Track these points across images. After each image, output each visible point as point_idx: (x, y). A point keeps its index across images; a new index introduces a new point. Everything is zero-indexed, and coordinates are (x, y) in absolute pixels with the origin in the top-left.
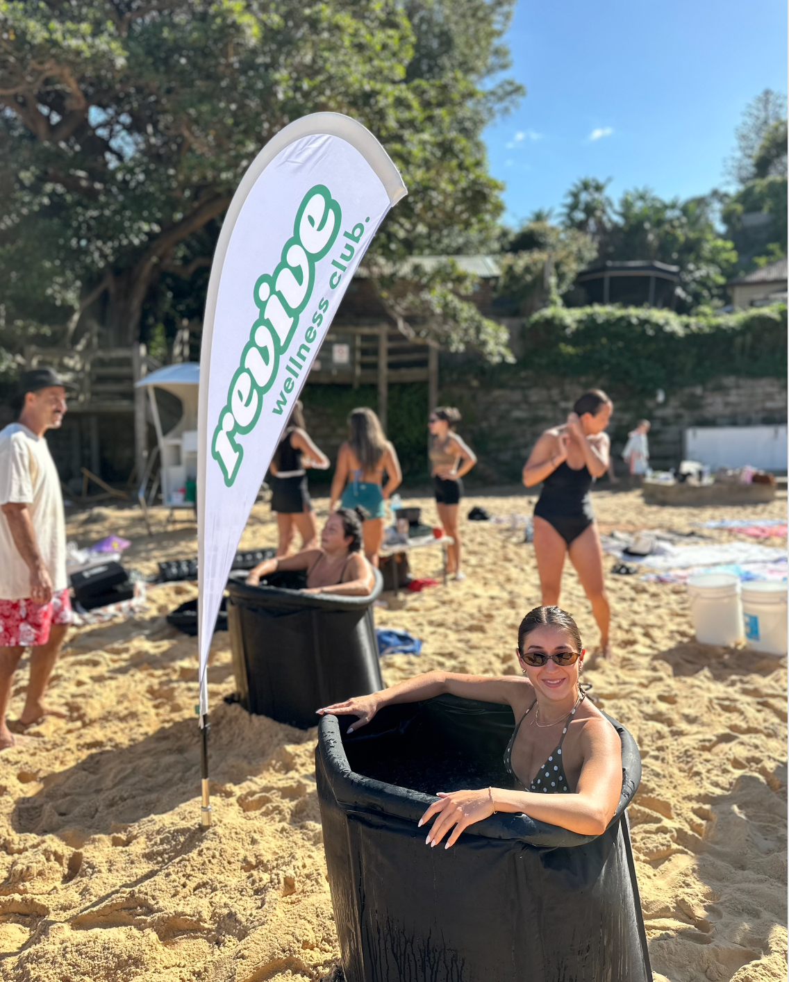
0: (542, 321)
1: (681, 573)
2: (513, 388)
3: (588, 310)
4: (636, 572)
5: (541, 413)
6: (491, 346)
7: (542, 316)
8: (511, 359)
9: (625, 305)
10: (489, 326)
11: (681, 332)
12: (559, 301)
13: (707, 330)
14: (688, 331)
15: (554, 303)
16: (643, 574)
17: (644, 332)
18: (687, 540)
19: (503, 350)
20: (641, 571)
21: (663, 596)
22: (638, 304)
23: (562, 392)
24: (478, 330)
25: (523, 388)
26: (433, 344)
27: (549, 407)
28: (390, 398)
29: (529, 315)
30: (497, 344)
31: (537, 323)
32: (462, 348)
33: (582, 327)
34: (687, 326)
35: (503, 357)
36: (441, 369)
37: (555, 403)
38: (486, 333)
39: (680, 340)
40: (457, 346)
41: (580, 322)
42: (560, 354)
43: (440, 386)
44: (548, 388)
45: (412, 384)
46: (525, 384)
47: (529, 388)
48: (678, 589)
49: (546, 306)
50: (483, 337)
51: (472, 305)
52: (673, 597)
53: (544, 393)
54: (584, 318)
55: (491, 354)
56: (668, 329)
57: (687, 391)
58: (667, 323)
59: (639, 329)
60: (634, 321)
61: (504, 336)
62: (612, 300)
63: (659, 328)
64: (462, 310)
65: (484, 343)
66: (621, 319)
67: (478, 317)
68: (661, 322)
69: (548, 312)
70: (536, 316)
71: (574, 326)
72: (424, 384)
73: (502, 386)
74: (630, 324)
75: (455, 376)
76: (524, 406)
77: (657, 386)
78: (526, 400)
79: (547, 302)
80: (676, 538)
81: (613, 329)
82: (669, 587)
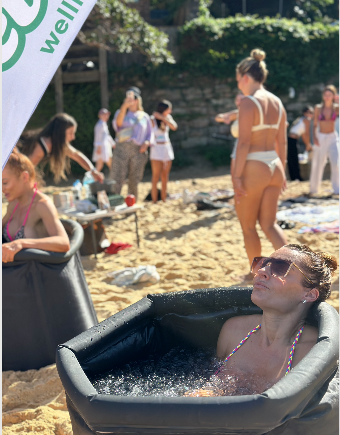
0: (194, 28)
1: (329, 225)
2: (173, 88)
3: (231, 20)
4: (293, 227)
5: (197, 109)
6: (154, 49)
7: (194, 24)
8: (171, 60)
9: (262, 16)
10: (151, 31)
11: (307, 38)
12: (208, 13)
13: (327, 36)
14: (312, 37)
15: (203, 13)
16: (300, 228)
17: (278, 38)
18: (327, 202)
19: (165, 52)
20: (297, 227)
21: (321, 242)
22: (272, 15)
23: (213, 92)
24: (143, 34)
25: (181, 88)
26: (103, 47)
27: (203, 104)
28: (66, 98)
29: (184, 24)
30: (159, 47)
31: (190, 30)
32: (129, 49)
33: (227, 34)
34: (311, 33)
35: (164, 57)
36: (109, 72)
37: (208, 101)
38: (149, 37)
39: (306, 45)
40: (125, 48)
41: (225, 30)
42: (210, 57)
43: (110, 87)
44: (202, 89)
45: (86, 84)
46: (182, 84)
47: (186, 88)
48: (330, 236)
49: (197, 17)
50: (146, 40)
51: (136, 11)
52: (328, 243)
53: (199, 92)
54: (229, 26)
55: (154, 55)
56: (297, 35)
57: (312, 88)
58: (295, 31)
59: (273, 36)
60: (269, 29)
61: (165, 40)
62: (250, 12)
63: (289, 35)
64: (127, 15)
65: (149, 45)
66: (258, 27)
67: (141, 22)
68: (291, 30)
69: (199, 21)
70: (189, 25)
71: (221, 33)
72: (97, 84)
73: (163, 86)
74: (266, 31)
75: (122, 78)
76: (183, 104)
77: (290, 85)
78: (184, 98)
79: (197, 13)
80: (318, 201)
81: (253, 36)
82: (324, 235)
